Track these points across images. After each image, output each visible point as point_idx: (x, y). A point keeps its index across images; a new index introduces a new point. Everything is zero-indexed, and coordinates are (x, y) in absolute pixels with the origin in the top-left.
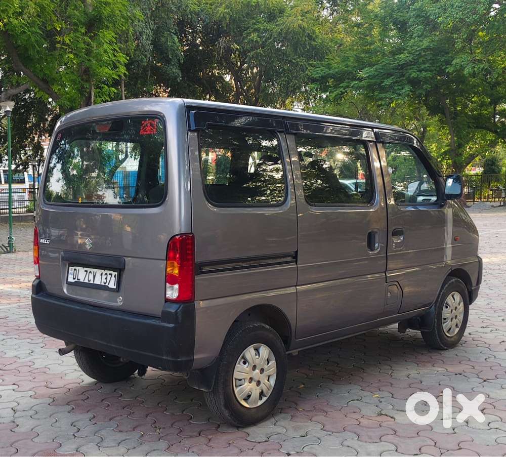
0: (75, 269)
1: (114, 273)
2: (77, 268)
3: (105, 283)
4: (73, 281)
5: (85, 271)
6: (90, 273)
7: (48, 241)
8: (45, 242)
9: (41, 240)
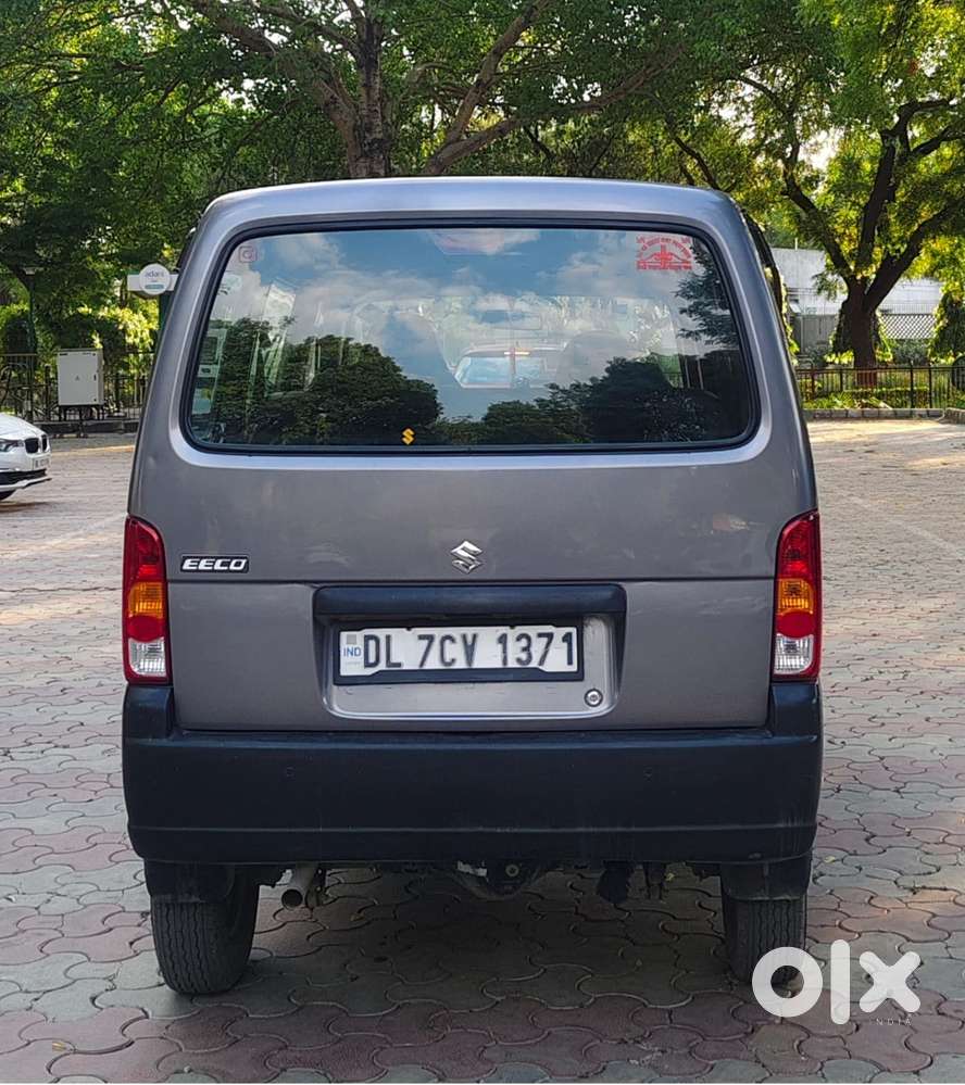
1: (559, 632)
2: (381, 633)
3: (525, 663)
4: (368, 671)
5: (421, 637)
6: (447, 642)
7: (234, 562)
8: (218, 566)
9: (188, 562)
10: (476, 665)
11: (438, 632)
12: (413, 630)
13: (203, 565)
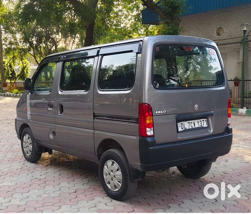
0: (181, 124)
1: (205, 120)
2: (183, 123)
3: (201, 126)
4: (182, 130)
5: (188, 123)
6: (191, 123)
7: (164, 111)
8: (161, 112)
9: (156, 112)
10: (195, 127)
11: (190, 122)
12: (187, 121)
13: (159, 112)
